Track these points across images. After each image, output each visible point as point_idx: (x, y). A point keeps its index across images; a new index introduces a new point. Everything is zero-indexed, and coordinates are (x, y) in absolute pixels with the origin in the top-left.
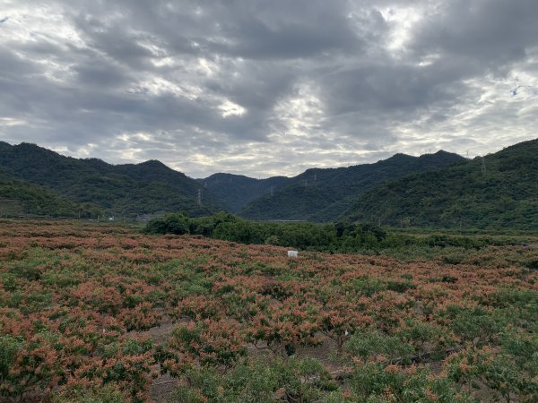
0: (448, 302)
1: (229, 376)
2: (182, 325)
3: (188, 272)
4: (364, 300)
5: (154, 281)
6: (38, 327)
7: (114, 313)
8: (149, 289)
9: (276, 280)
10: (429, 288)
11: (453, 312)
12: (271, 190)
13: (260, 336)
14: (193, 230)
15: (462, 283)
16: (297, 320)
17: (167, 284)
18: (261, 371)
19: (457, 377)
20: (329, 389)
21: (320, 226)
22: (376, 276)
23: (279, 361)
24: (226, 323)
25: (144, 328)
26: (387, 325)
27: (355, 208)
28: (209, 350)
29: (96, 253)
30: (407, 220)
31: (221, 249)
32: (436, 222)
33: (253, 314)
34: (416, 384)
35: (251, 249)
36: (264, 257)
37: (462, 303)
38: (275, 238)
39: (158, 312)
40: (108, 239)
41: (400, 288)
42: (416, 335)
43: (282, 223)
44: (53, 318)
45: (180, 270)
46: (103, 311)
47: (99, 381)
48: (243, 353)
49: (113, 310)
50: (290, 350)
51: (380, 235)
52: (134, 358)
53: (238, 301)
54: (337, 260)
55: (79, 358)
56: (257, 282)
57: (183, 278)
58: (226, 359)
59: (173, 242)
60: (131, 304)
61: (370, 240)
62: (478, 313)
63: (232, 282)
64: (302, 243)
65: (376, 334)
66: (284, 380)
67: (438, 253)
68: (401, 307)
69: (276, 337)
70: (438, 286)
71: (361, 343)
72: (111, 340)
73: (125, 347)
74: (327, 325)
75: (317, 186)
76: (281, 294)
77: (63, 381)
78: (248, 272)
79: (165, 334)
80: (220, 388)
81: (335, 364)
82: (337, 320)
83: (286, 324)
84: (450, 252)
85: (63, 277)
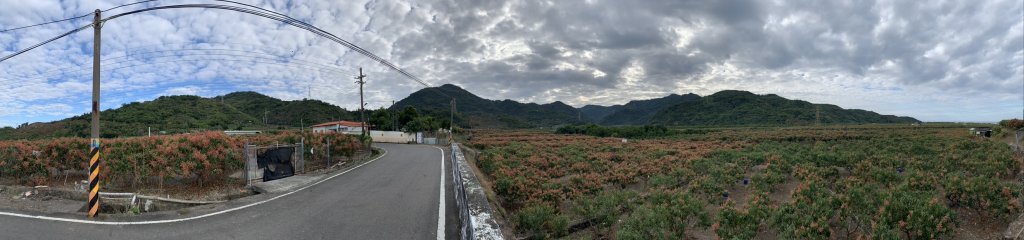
0: (691, 158)
1: (595, 200)
2: (574, 176)
3: (575, 151)
4: (657, 160)
5: (561, 156)
6: (517, 174)
7: (545, 170)
8: (559, 159)
9: (617, 154)
10: (684, 152)
11: (693, 162)
12: (614, 111)
13: (610, 181)
14: (577, 132)
15: (698, 149)
16: (626, 172)
17: (567, 157)
18: (610, 198)
19: (693, 191)
20: (641, 203)
21: (637, 127)
22: (662, 148)
23: (618, 192)
24: (594, 175)
25: (558, 177)
26: (666, 171)
27: (654, 118)
28: (586, 188)
29: (536, 143)
30: (676, 123)
31: (590, 139)
32: (689, 123)
33: (606, 170)
34: (677, 197)
35: (605, 140)
36: (611, 143)
37: (697, 158)
38: (616, 134)
39: (563, 170)
40: (541, 137)
41: (673, 154)
42: (678, 174)
43: (619, 127)
44: (522, 170)
45: (572, 150)
46: (541, 169)
47: (540, 200)
48: (602, 189)
49: (544, 168)
50: (624, 187)
51: (665, 130)
52: (555, 191)
53: (599, 164)
54: (645, 142)
55: (534, 189)
56: (608, 155)
57: (574, 154)
58: (594, 192)
59: (569, 137)
60: (552, 166)
61: (661, 132)
62: (703, 161)
63: (596, 156)
64: (629, 136)
65: (662, 176)
66: (620, 201)
67: (689, 137)
68: (672, 162)
69: (617, 181)
70: (688, 151)
71: (654, 180)
72: (545, 182)
73: (551, 185)
74: (640, 173)
75: (635, 109)
76: (619, 160)
77: (527, 199)
78: (603, 151)
79: (567, 179)
80: (591, 206)
81: (644, 191)
82: (644, 171)
83: (622, 175)
84: (694, 136)
85: (524, 153)
